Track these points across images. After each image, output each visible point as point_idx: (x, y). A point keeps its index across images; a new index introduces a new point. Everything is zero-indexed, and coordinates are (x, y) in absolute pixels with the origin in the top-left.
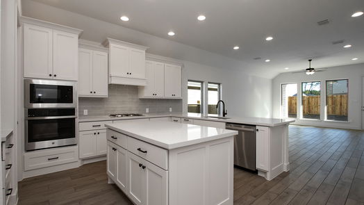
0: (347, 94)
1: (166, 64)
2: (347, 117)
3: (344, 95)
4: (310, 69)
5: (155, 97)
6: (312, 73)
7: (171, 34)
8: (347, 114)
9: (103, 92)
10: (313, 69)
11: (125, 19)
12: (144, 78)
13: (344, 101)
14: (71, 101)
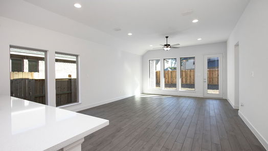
0: (194, 69)
2: (194, 85)
3: (192, 70)
4: (167, 45)
6: (169, 49)
8: (194, 83)
10: (169, 45)
13: (192, 74)
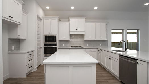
1: (96, 23)
5: (90, 39)
7: (96, 8)
9: (68, 38)
11: (72, 8)
12: (84, 31)
14: (55, 41)
